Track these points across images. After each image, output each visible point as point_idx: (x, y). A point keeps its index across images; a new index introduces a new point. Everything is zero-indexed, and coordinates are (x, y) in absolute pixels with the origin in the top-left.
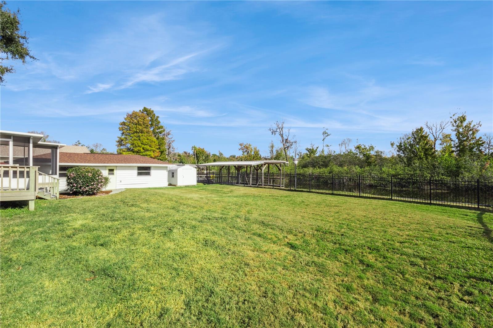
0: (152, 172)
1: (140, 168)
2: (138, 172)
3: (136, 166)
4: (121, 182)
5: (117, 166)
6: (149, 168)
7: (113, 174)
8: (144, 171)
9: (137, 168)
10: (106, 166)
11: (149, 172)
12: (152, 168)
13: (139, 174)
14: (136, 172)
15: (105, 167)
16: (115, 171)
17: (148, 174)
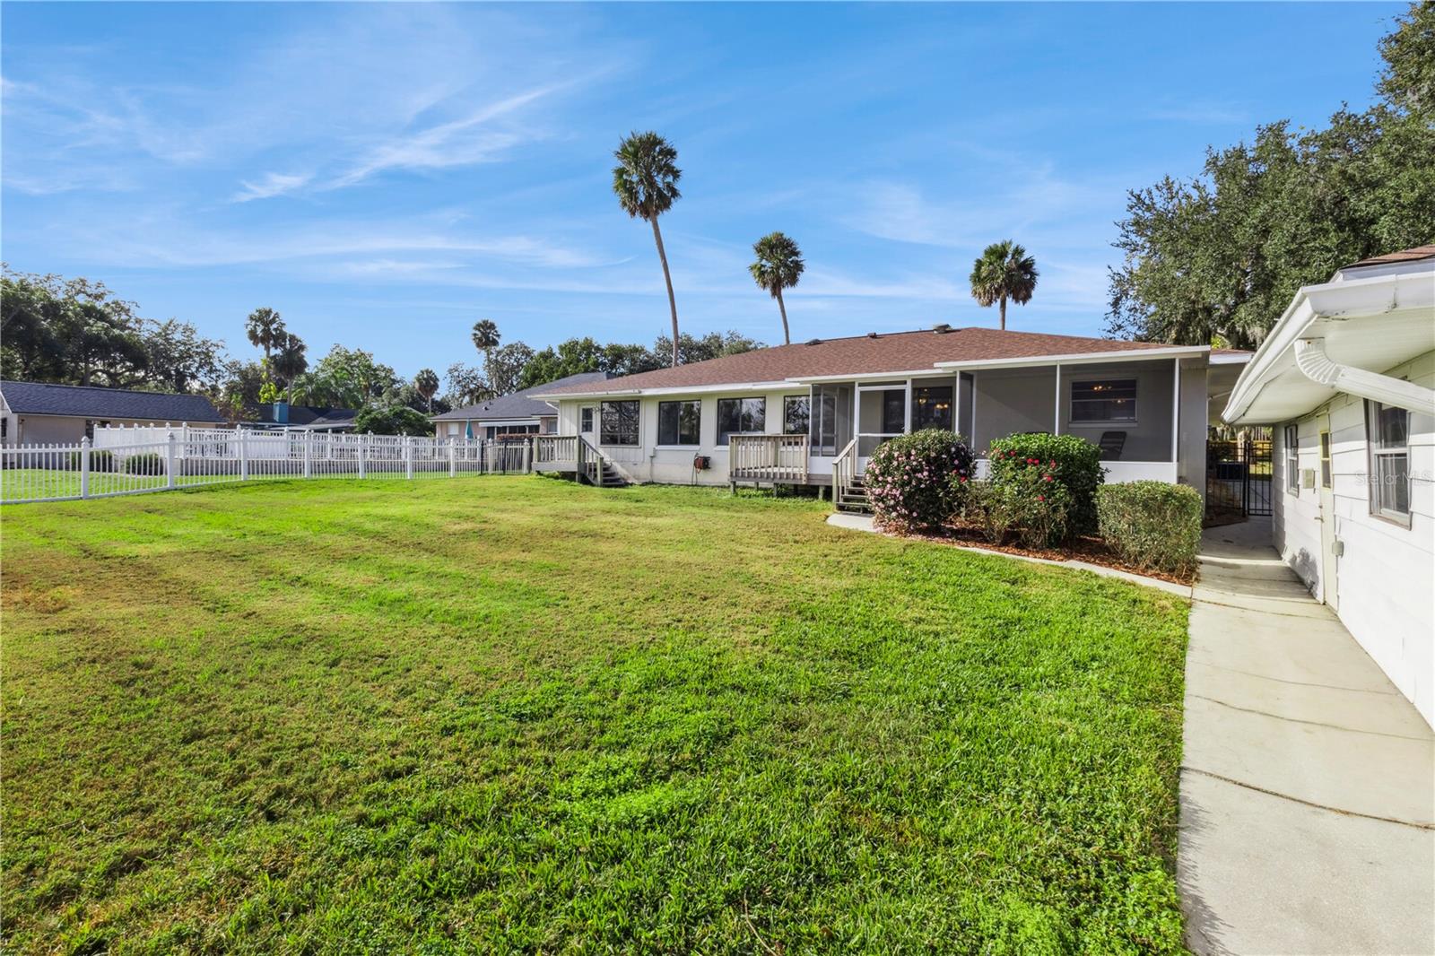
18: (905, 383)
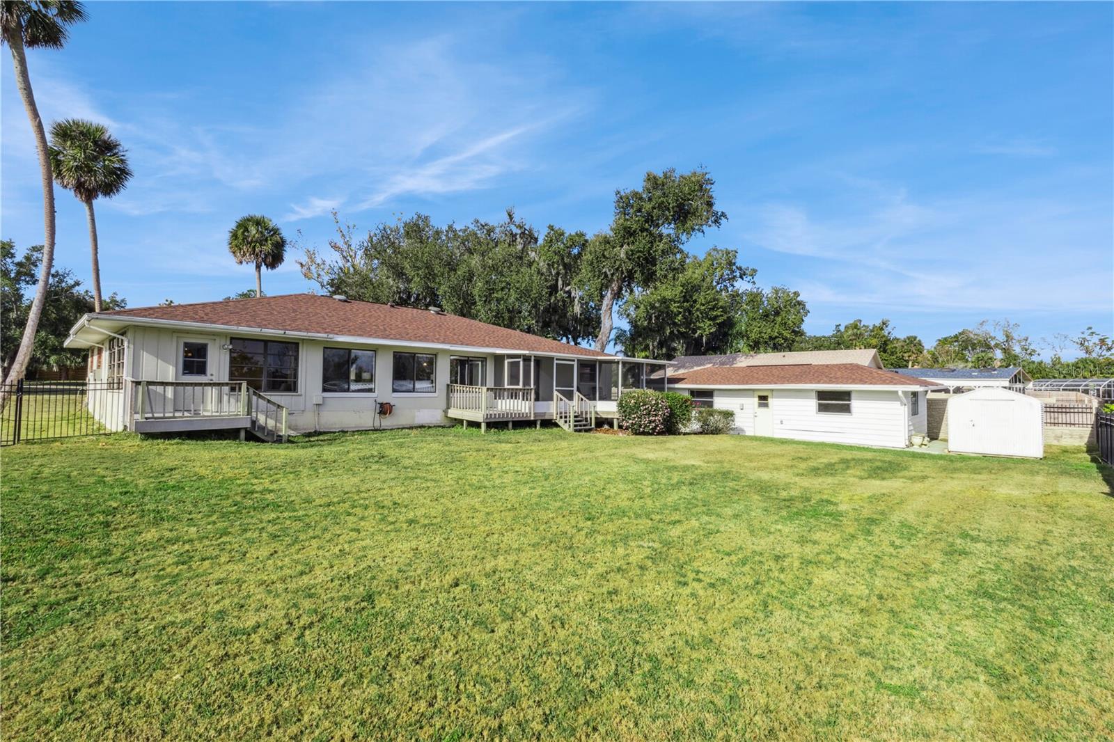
0: (855, 404)
1: (822, 395)
2: (820, 404)
3: (812, 390)
4: (782, 422)
5: (772, 390)
6: (846, 395)
7: (766, 405)
8: (835, 402)
9: (814, 395)
10: (753, 390)
11: (848, 406)
12: (853, 396)
13: (823, 408)
14: (813, 403)
15: (751, 392)
16: (770, 401)
17: (846, 409)
18: (574, 361)
